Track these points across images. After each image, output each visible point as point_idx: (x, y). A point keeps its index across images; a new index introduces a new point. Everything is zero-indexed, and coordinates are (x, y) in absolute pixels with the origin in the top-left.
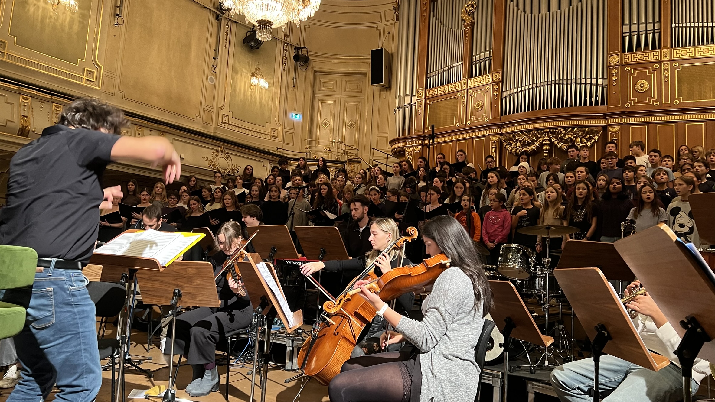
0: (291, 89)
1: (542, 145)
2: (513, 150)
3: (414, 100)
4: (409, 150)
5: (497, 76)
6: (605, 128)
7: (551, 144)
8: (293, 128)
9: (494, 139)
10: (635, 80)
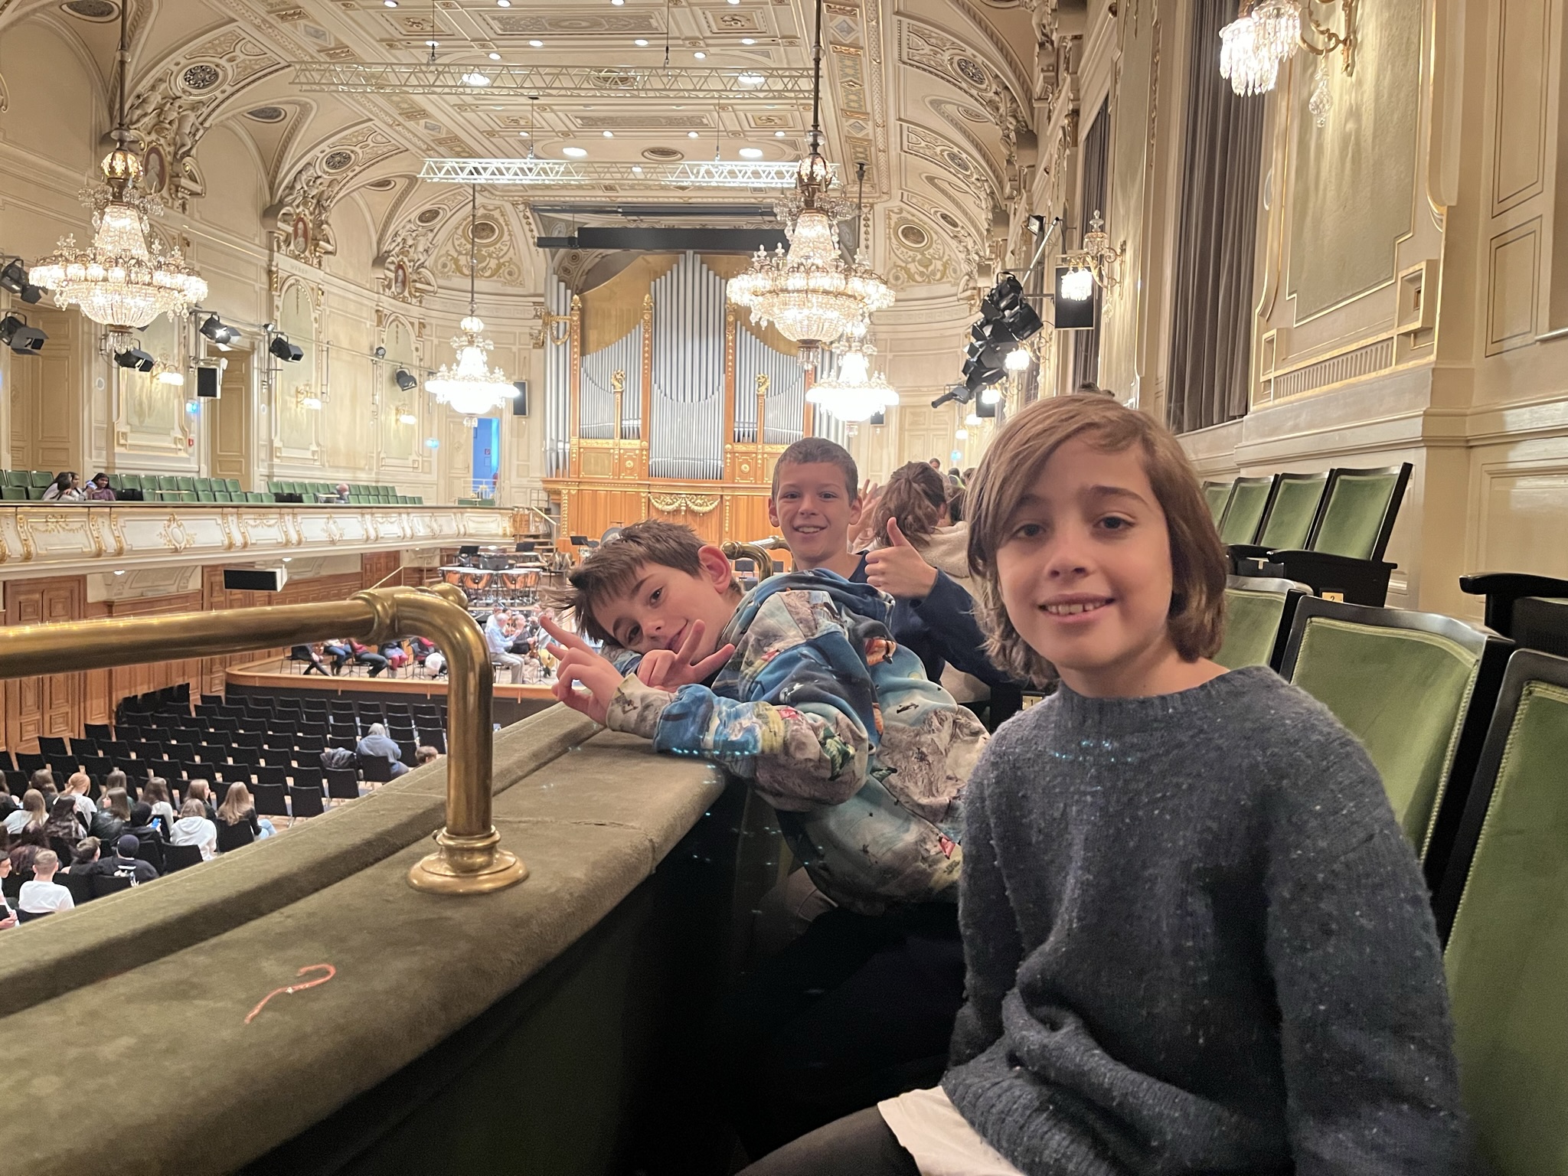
0: (426, 415)
1: (680, 506)
2: (660, 507)
3: (567, 446)
4: (564, 492)
5: (645, 444)
6: (722, 496)
7: (687, 506)
8: (430, 456)
9: (643, 495)
10: (741, 464)
